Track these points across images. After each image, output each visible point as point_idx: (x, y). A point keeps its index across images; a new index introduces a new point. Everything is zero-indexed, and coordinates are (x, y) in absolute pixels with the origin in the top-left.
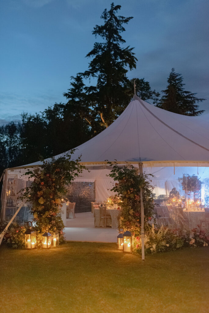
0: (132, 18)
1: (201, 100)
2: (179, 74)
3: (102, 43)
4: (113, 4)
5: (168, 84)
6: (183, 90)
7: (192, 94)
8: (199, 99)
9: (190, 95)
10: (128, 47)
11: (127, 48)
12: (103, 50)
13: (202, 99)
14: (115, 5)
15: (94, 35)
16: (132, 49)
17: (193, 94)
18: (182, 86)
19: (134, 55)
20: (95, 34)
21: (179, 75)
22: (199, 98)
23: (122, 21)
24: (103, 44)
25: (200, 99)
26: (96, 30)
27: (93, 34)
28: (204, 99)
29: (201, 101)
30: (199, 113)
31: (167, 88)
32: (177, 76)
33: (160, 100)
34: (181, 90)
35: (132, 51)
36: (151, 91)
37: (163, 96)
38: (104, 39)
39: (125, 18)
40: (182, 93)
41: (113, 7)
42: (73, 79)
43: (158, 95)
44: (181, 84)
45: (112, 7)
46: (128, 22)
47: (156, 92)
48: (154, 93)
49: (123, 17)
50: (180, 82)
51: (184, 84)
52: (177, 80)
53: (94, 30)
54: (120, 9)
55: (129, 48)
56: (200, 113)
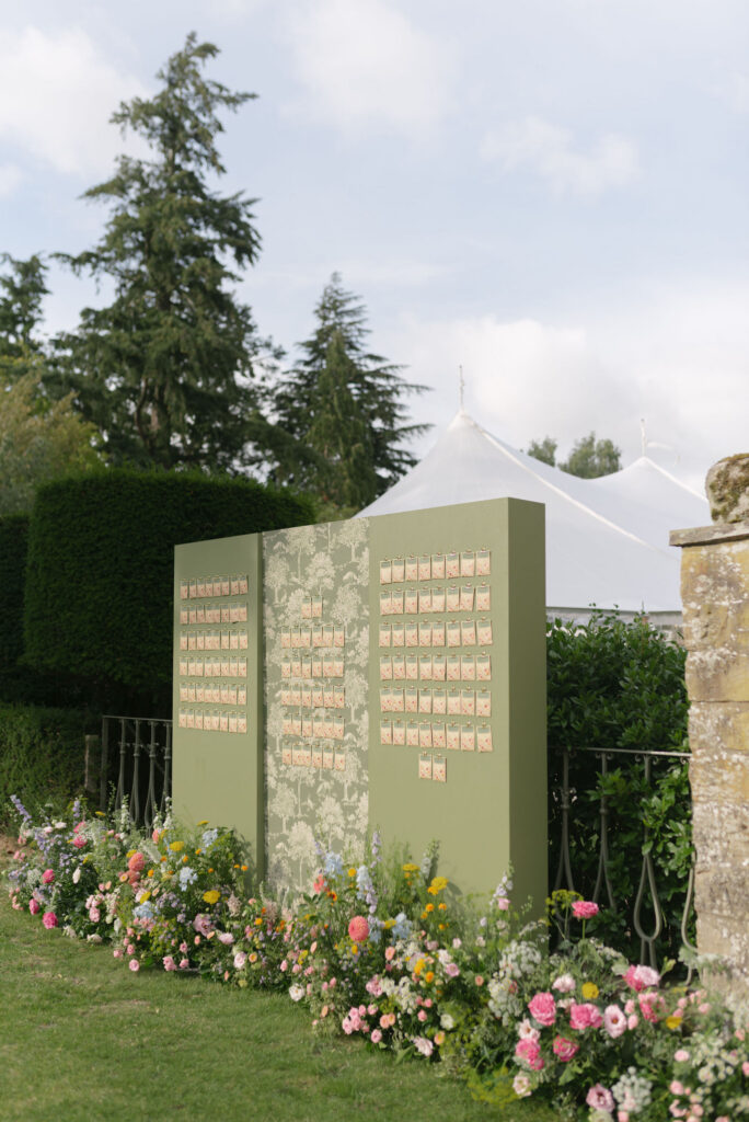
0: (253, 96)
1: (419, 388)
2: (355, 295)
3: (145, 163)
4: (192, 37)
5: (317, 324)
6: (363, 349)
7: (391, 367)
8: (412, 386)
9: (385, 369)
10: (241, 193)
11: (236, 197)
12: (144, 184)
13: (423, 387)
14: (200, 41)
15: (117, 127)
16: (250, 203)
17: (397, 367)
18: (361, 335)
19: (250, 222)
20: (118, 122)
21: (356, 298)
22: (410, 382)
23: (219, 98)
24: (148, 164)
25: (417, 387)
26: (126, 111)
27: (111, 121)
28: (427, 388)
29: (418, 391)
30: (415, 431)
31: (312, 334)
32: (348, 300)
33: (287, 372)
34: (357, 349)
35: (251, 209)
36: (258, 339)
37: (299, 362)
38: (151, 146)
39: (227, 90)
40: (360, 359)
41: (191, 48)
42: (8, 264)
43: (279, 355)
44: (359, 330)
45: (188, 44)
46: (239, 108)
47: (275, 344)
48: (268, 345)
49: (221, 88)
50: (359, 322)
51: (369, 331)
52: (347, 313)
53: (120, 111)
54: (214, 55)
55: (242, 199)
56: (420, 432)
